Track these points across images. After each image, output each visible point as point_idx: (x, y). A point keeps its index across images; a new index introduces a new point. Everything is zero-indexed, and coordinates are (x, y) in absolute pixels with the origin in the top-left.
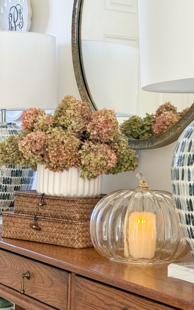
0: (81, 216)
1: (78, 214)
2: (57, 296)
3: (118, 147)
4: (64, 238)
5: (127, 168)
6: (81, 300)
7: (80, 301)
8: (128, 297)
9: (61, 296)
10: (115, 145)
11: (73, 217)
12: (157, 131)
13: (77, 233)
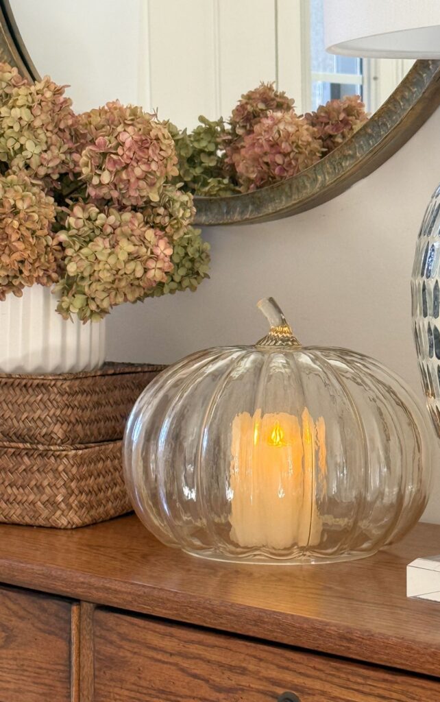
0: (69, 429)
1: (59, 425)
2: (26, 673)
3: (167, 219)
4: (19, 498)
5: (180, 283)
6: (122, 681)
7: (119, 684)
8: (300, 663)
9: (43, 674)
10: (158, 215)
11: (46, 434)
12: (252, 169)
13: (62, 483)
